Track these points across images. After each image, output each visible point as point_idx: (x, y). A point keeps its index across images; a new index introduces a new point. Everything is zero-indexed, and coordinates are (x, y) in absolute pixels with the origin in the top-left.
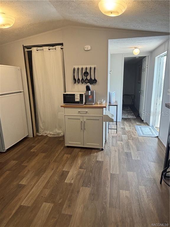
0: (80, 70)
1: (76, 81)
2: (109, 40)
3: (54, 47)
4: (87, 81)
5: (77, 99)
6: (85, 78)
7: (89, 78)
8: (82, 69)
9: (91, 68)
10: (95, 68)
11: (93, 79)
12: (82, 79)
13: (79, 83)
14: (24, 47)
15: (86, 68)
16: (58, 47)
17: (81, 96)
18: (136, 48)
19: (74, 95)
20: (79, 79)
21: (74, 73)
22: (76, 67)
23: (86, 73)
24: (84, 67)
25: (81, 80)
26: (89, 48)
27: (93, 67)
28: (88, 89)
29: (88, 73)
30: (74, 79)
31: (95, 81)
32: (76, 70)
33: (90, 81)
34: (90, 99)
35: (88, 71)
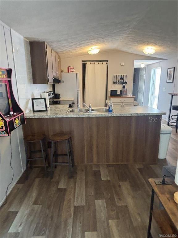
0: (118, 76)
1: (115, 83)
2: (135, 60)
3: (102, 62)
4: (121, 83)
5: (119, 93)
7: (122, 81)
8: (119, 76)
9: (124, 76)
10: (126, 76)
11: (125, 82)
12: (119, 82)
13: (116, 84)
14: (83, 61)
15: (121, 75)
16: (105, 63)
17: (121, 91)
18: (142, 63)
19: (117, 91)
20: (116, 82)
21: (114, 78)
22: (115, 75)
23: (121, 78)
24: (120, 75)
25: (117, 82)
26: (124, 64)
27: (125, 75)
28: (124, 87)
29: (122, 78)
30: (114, 82)
31: (126, 83)
32: (115, 76)
33: (123, 83)
34: (125, 93)
35: (122, 77)
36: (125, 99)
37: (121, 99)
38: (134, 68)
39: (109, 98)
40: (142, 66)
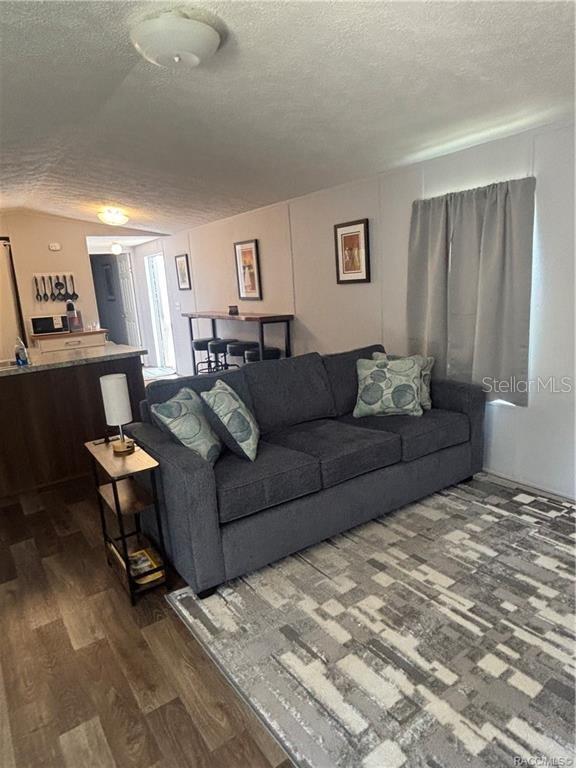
0: (47, 279)
1: (41, 297)
2: (87, 237)
4: (60, 297)
5: (58, 324)
6: (56, 292)
7: (63, 292)
8: (50, 278)
9: (65, 277)
10: (72, 277)
11: (71, 293)
12: (52, 294)
13: (47, 300)
15: (58, 277)
17: (64, 319)
18: (114, 244)
19: (51, 318)
20: (45, 295)
21: (37, 285)
22: (39, 276)
23: (58, 285)
24: (53, 275)
25: (49, 295)
26: (58, 247)
27: (68, 275)
28: (70, 308)
29: (62, 284)
30: (38, 294)
31: (74, 296)
32: (39, 279)
33: (66, 297)
34: (76, 323)
35: (61, 281)
36: (79, 339)
37: (67, 340)
38: (91, 255)
39: (33, 341)
40: (116, 250)
